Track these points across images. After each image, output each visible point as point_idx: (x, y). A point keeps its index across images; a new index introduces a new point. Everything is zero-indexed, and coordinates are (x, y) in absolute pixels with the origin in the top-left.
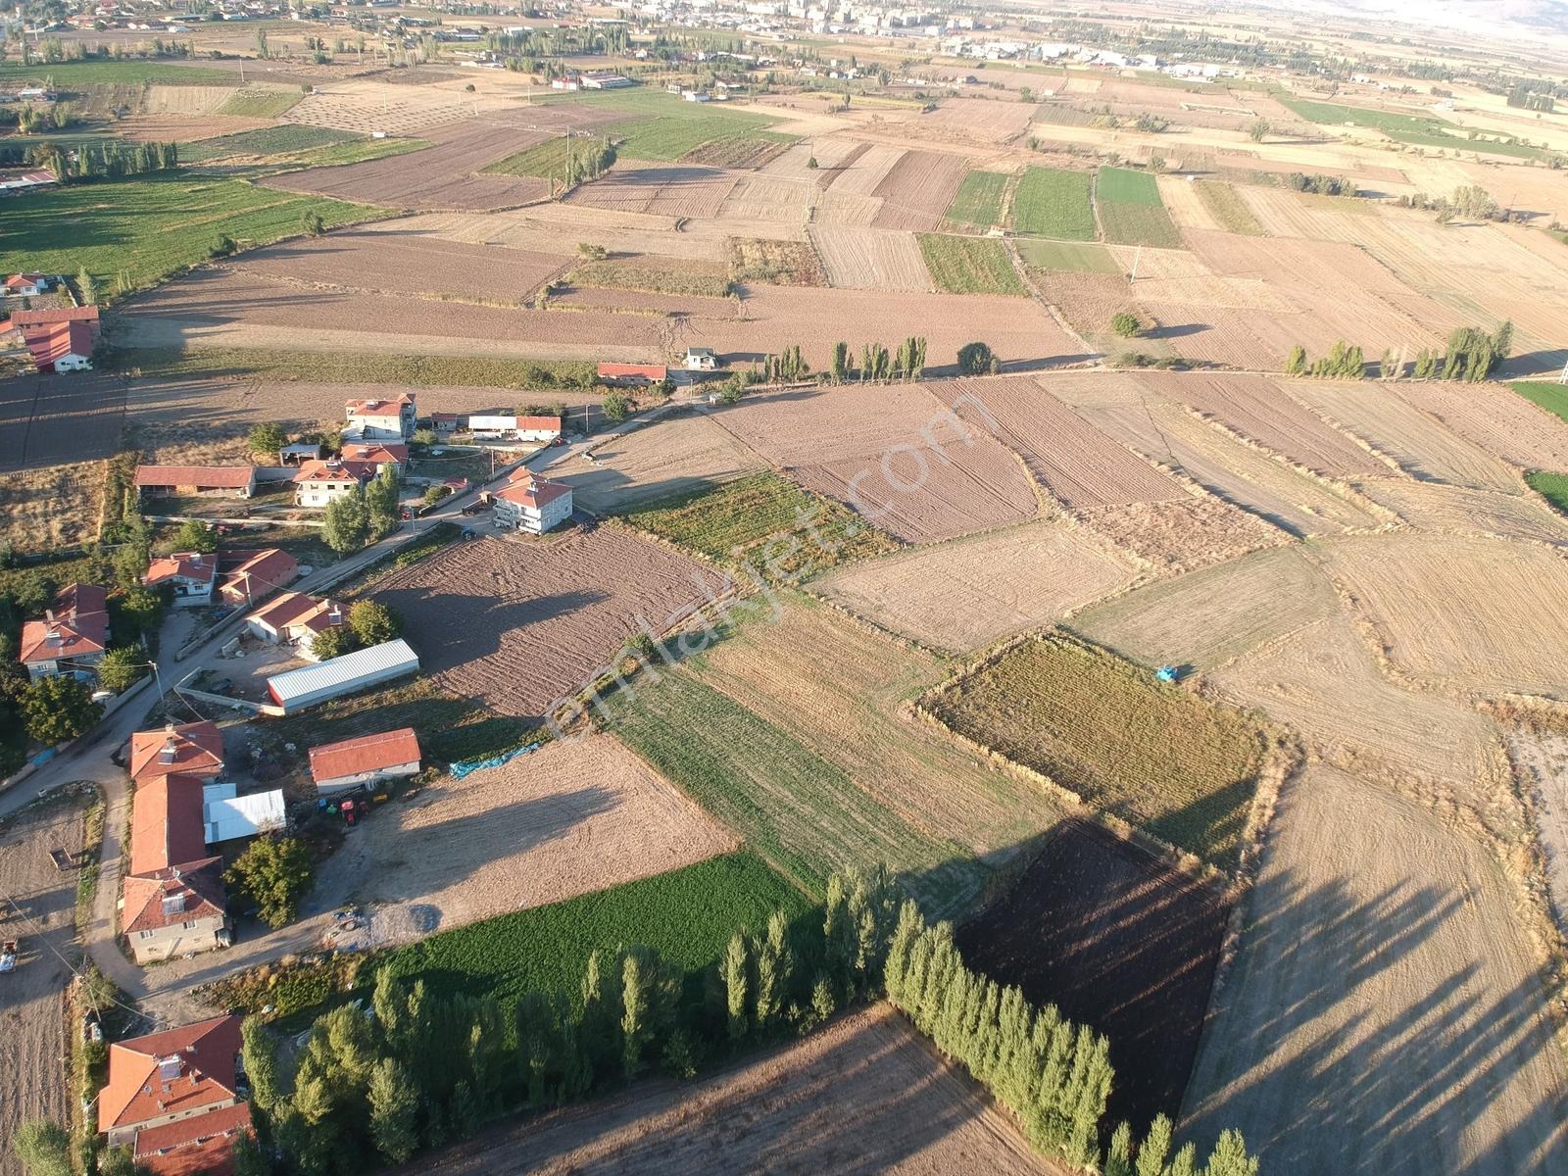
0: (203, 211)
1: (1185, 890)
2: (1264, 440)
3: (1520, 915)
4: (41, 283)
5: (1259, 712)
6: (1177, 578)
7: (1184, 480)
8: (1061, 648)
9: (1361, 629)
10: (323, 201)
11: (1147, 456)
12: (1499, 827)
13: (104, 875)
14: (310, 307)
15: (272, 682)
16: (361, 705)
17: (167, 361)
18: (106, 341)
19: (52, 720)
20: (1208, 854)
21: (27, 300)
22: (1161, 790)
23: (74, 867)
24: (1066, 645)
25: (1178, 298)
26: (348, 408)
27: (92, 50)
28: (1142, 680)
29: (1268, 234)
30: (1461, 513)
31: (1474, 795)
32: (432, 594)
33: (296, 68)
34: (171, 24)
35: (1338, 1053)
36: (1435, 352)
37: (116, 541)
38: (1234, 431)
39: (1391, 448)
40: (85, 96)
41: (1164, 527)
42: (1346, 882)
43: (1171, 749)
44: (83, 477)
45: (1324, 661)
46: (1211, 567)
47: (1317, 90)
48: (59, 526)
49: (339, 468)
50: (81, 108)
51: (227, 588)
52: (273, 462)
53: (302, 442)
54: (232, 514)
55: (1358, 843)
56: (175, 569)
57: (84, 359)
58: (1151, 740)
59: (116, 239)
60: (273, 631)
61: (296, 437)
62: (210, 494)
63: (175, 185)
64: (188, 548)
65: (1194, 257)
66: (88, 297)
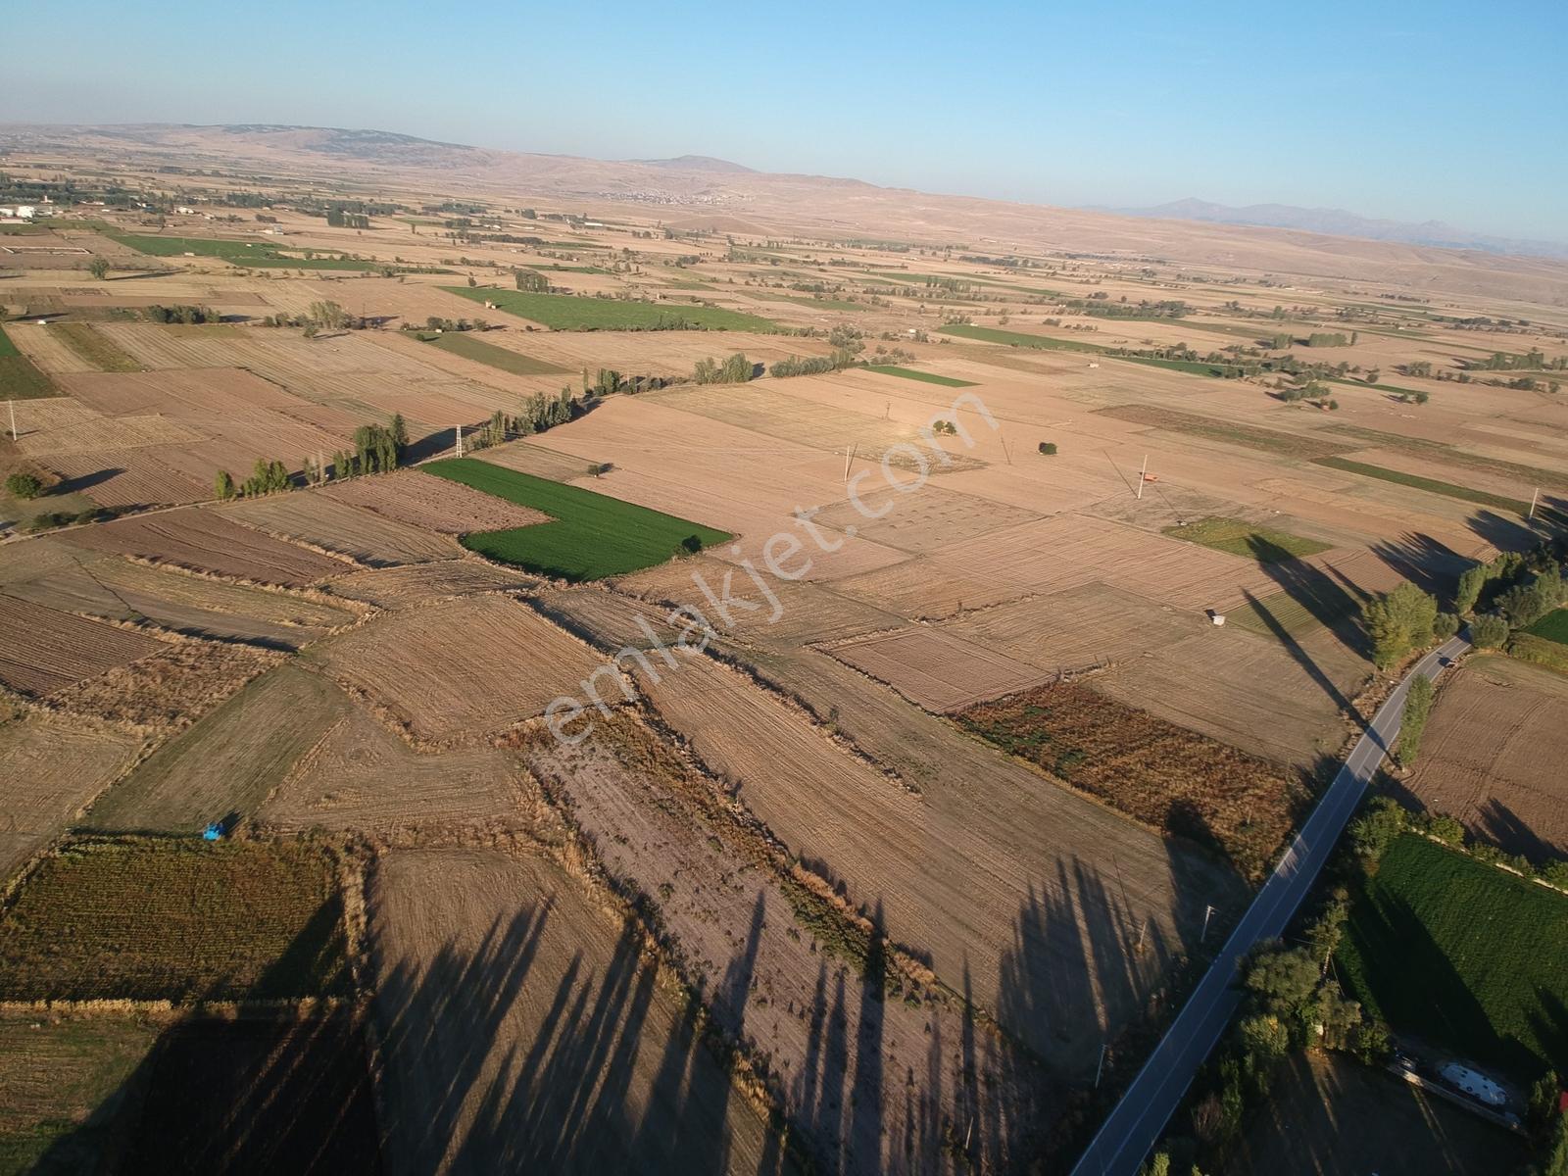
1: (314, 1035)
2: (223, 569)
3: (591, 899)
5: (319, 829)
6: (187, 732)
7: (155, 630)
8: (85, 854)
9: (377, 715)
11: (104, 617)
12: (549, 836)
20: (322, 989)
22: (253, 951)
24: (91, 848)
25: (75, 447)
28: (189, 850)
29: (148, 369)
30: (421, 587)
31: (521, 819)
35: (504, 1101)
36: (347, 452)
38: (188, 568)
39: (343, 546)
41: (152, 686)
42: (452, 948)
43: (247, 905)
45: (358, 757)
46: (216, 709)
47: (145, 224)
55: (449, 907)
58: (223, 905)
65: (76, 402)
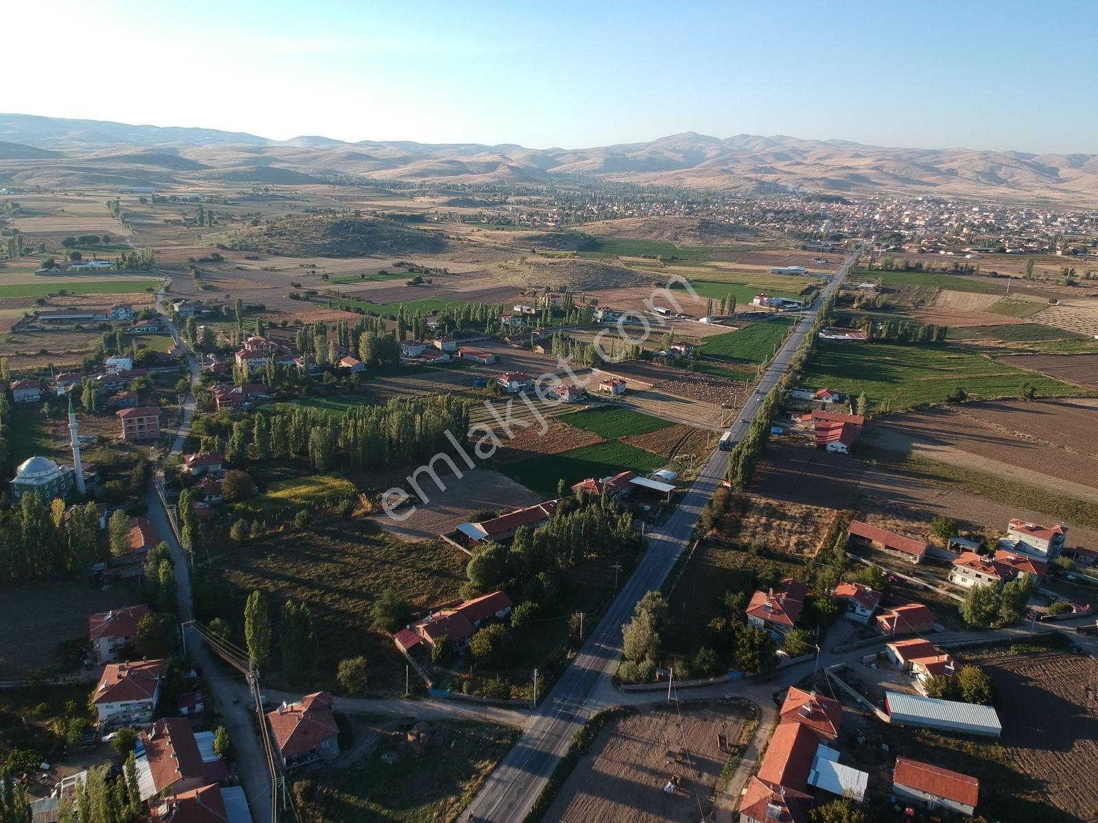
0: (951, 371)
4: (836, 396)
10: (1041, 377)
13: (742, 767)
14: (1005, 447)
15: (889, 696)
16: (946, 742)
17: (896, 461)
18: (862, 439)
19: (750, 655)
21: (824, 404)
23: (727, 752)
26: (1010, 524)
27: (912, 265)
32: (1030, 684)
33: (1049, 287)
34: (968, 253)
37: (824, 562)
40: (899, 292)
44: (820, 516)
48: (796, 541)
49: (989, 565)
50: (894, 299)
51: (881, 618)
52: (942, 545)
53: (968, 538)
54: (902, 571)
56: (853, 593)
57: (845, 446)
59: (890, 380)
60: (902, 660)
61: (964, 533)
62: (892, 552)
63: (938, 352)
64: (866, 583)
66: (860, 411)
